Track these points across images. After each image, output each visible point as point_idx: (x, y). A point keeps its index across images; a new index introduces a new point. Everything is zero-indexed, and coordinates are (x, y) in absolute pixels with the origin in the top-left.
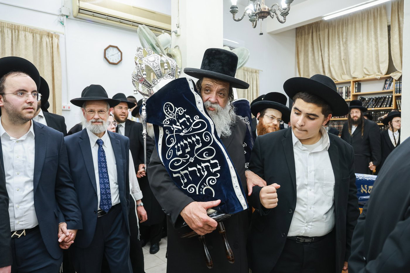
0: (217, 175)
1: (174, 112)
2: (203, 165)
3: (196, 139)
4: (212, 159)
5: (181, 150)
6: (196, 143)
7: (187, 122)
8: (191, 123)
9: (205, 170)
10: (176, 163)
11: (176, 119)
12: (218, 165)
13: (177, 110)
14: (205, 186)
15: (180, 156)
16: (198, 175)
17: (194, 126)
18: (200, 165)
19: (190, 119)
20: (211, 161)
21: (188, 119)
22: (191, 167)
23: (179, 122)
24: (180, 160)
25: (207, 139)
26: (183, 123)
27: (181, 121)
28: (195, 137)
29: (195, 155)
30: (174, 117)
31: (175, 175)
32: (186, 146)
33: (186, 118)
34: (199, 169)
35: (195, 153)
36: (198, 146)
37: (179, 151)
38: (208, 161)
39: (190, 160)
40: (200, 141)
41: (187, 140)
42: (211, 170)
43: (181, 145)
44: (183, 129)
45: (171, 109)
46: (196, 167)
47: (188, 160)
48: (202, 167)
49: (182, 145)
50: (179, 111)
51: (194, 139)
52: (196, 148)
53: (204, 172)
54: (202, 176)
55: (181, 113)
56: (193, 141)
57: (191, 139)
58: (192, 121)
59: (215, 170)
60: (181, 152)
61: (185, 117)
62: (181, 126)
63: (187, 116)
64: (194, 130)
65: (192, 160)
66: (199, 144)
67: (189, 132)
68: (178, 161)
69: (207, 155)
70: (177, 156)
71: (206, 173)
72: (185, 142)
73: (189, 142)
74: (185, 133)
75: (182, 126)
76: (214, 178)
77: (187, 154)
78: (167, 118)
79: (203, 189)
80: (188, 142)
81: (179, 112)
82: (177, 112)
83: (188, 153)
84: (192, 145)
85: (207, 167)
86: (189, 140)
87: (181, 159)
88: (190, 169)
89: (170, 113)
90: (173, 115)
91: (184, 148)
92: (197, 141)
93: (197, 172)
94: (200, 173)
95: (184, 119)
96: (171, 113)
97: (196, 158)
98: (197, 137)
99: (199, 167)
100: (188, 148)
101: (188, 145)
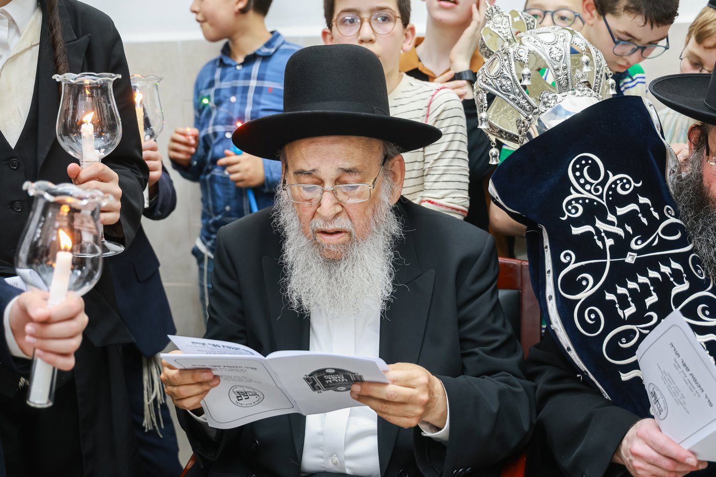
1: (603, 184)
3: (672, 269)
5: (631, 303)
6: (672, 279)
7: (640, 215)
8: (655, 224)
10: (624, 340)
11: (605, 204)
13: (612, 178)
15: (633, 319)
17: (663, 232)
19: (652, 209)
21: (644, 207)
23: (614, 213)
24: (634, 332)
26: (630, 218)
27: (621, 211)
28: (669, 265)
30: (601, 197)
31: (625, 377)
32: (645, 291)
33: (640, 205)
35: (673, 307)
36: (678, 289)
37: (625, 306)
41: (645, 274)
43: (632, 291)
44: (629, 237)
45: (594, 172)
49: (635, 289)
50: (618, 182)
51: (665, 269)
52: (674, 291)
55: (623, 188)
56: (663, 275)
57: (658, 270)
58: (656, 215)
60: (632, 309)
61: (637, 202)
62: (621, 225)
63: (643, 200)
64: (664, 245)
67: (648, 249)
68: (629, 335)
69: (707, 313)
70: (624, 322)
72: (642, 279)
73: (654, 281)
74: (639, 252)
75: (626, 225)
77: (650, 310)
78: (575, 195)
80: (650, 279)
81: (619, 187)
82: (613, 186)
83: (653, 307)
84: (663, 286)
86: (653, 274)
87: (634, 327)
89: (587, 182)
90: (597, 190)
91: (639, 296)
92: (676, 273)
95: (633, 206)
96: (591, 184)
98: (675, 265)
100: (651, 295)
101: (652, 288)
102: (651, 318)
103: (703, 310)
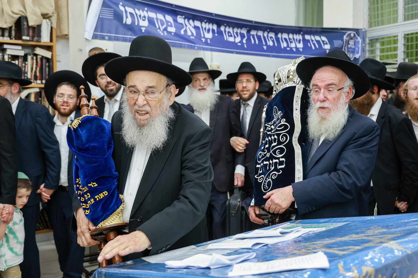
0: (280, 172)
1: (277, 115)
2: (274, 161)
4: (282, 157)
6: (273, 141)
9: (273, 165)
10: (260, 156)
12: (284, 163)
13: (279, 113)
14: (269, 179)
16: (268, 168)
18: (272, 160)
20: (280, 158)
22: (265, 161)
25: (283, 139)
27: (277, 123)
29: (270, 151)
32: (266, 143)
34: (270, 164)
38: (278, 158)
39: (267, 155)
40: (277, 140)
42: (278, 166)
46: (269, 162)
47: (265, 155)
48: (273, 162)
51: (273, 137)
52: (273, 145)
53: (272, 166)
54: (270, 169)
55: (280, 116)
56: (272, 139)
57: (271, 137)
59: (280, 167)
65: (268, 155)
66: (275, 142)
69: (279, 153)
71: (273, 168)
72: (267, 139)
73: (269, 140)
76: (277, 173)
77: (265, 149)
79: (267, 180)
83: (267, 148)
84: (270, 142)
85: (276, 163)
86: (270, 138)
87: (262, 153)
88: (265, 163)
92: (275, 139)
93: (268, 166)
94: (269, 167)
97: (271, 154)
98: (276, 137)
99: (271, 162)
100: (267, 145)
101: (268, 143)
102: (265, 151)
103: (278, 152)
